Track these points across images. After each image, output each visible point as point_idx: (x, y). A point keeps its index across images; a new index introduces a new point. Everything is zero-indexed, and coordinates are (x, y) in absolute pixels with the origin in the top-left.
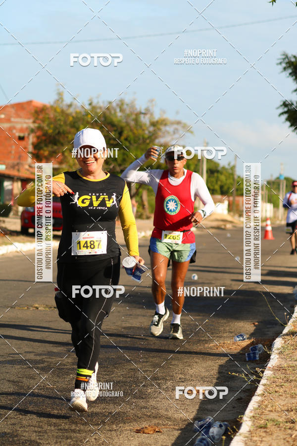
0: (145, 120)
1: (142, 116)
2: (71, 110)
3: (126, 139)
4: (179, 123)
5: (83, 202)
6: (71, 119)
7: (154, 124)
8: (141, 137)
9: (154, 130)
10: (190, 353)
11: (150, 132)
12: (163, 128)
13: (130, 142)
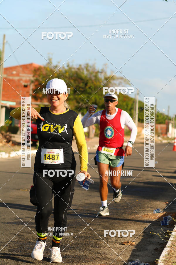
0: (101, 76)
1: (99, 74)
2: (56, 70)
3: (90, 88)
4: (122, 78)
5: (45, 128)
6: (56, 75)
7: (106, 79)
9: (107, 83)
10: (126, 220)
12: (112, 81)
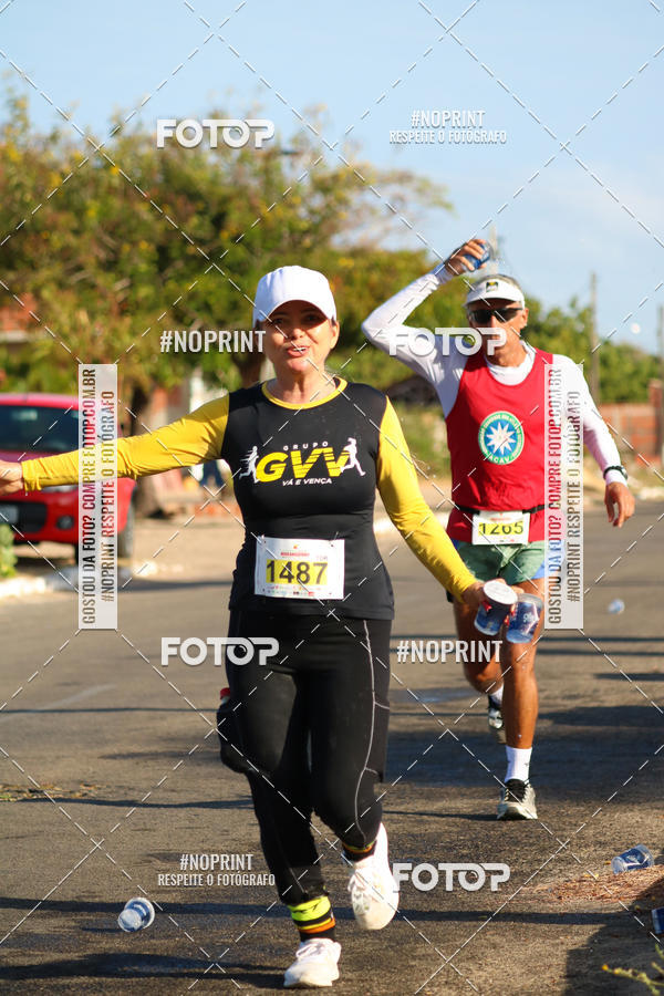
0: (296, 174)
1: (285, 161)
2: (55, 154)
3: (237, 239)
4: (404, 178)
5: (267, 470)
6: (56, 181)
7: (323, 186)
8: (285, 230)
9: (328, 206)
10: (473, 916)
11: (312, 212)
12: (355, 198)
13: (249, 246)
